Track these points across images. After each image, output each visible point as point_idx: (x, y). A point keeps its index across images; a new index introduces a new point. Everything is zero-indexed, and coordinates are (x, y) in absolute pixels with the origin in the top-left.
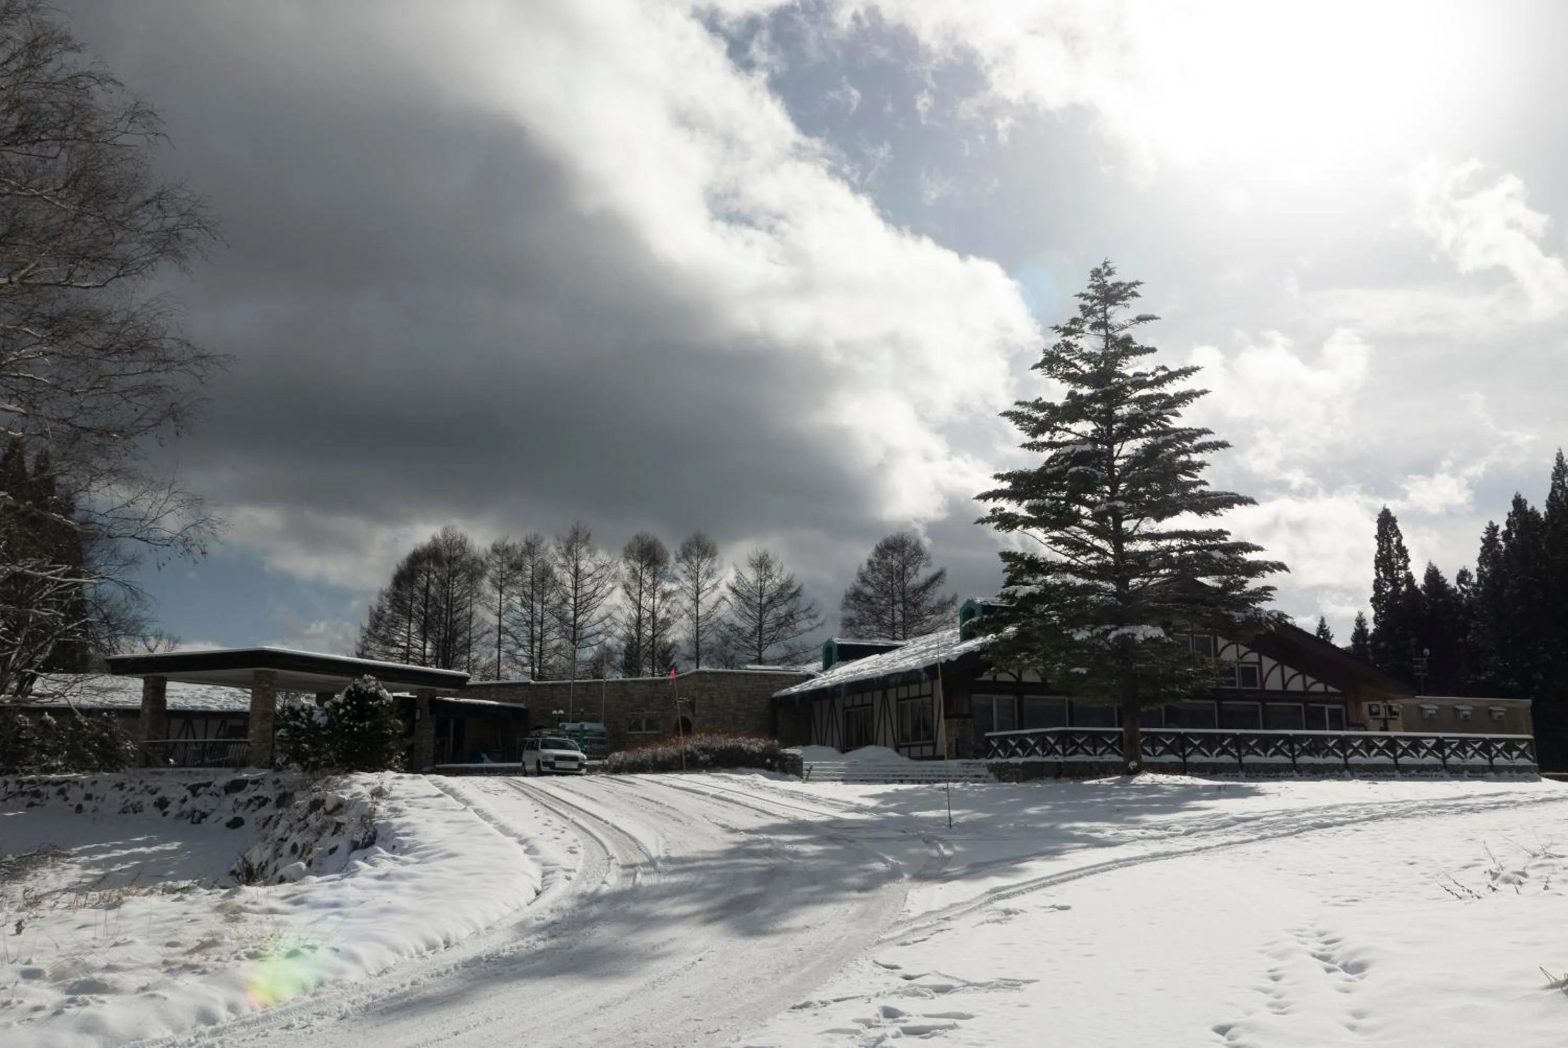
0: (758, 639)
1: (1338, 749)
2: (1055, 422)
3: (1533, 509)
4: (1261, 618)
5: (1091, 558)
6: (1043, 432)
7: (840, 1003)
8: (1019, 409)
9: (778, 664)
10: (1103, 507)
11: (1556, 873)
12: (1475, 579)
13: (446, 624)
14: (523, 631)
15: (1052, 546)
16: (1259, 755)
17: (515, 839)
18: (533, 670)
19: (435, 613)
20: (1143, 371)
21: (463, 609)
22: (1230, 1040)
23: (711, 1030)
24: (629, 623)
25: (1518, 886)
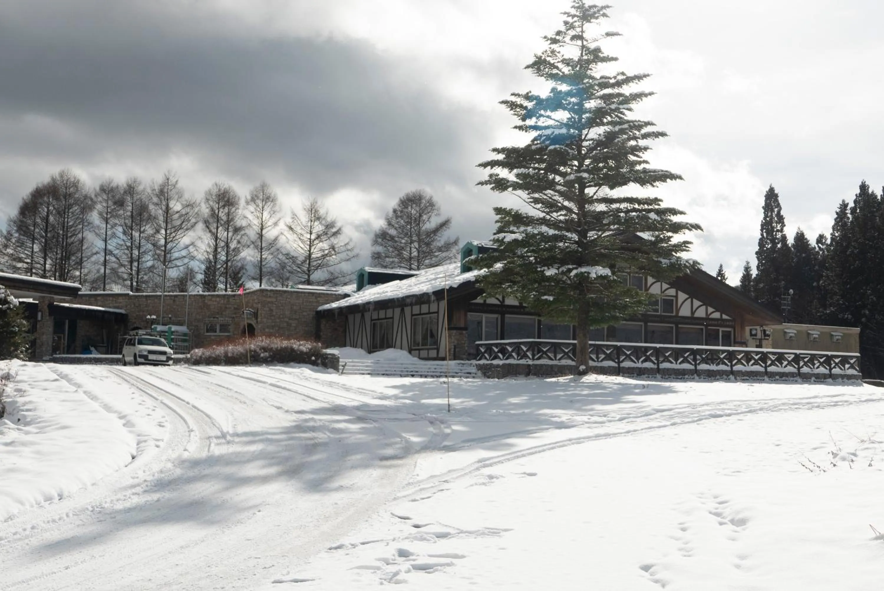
0: (307, 266)
1: (726, 359)
2: (540, 110)
3: (873, 192)
4: (681, 264)
5: (561, 215)
6: (530, 117)
7: (366, 545)
8: (513, 99)
9: (323, 285)
10: (572, 177)
11: (876, 454)
12: (829, 242)
13: (63, 247)
14: (124, 253)
15: (533, 204)
16: (672, 363)
17: (115, 415)
18: (132, 284)
19: (53, 237)
20: (608, 75)
21: (76, 235)
22: (651, 575)
23: (267, 566)
24: (208, 250)
25: (851, 463)
